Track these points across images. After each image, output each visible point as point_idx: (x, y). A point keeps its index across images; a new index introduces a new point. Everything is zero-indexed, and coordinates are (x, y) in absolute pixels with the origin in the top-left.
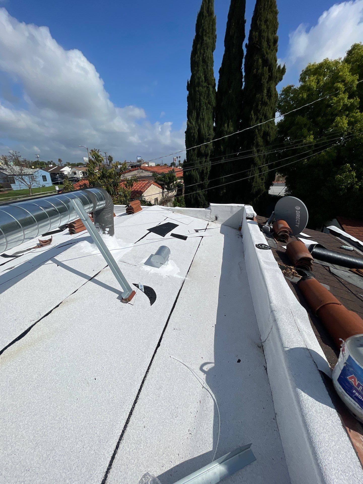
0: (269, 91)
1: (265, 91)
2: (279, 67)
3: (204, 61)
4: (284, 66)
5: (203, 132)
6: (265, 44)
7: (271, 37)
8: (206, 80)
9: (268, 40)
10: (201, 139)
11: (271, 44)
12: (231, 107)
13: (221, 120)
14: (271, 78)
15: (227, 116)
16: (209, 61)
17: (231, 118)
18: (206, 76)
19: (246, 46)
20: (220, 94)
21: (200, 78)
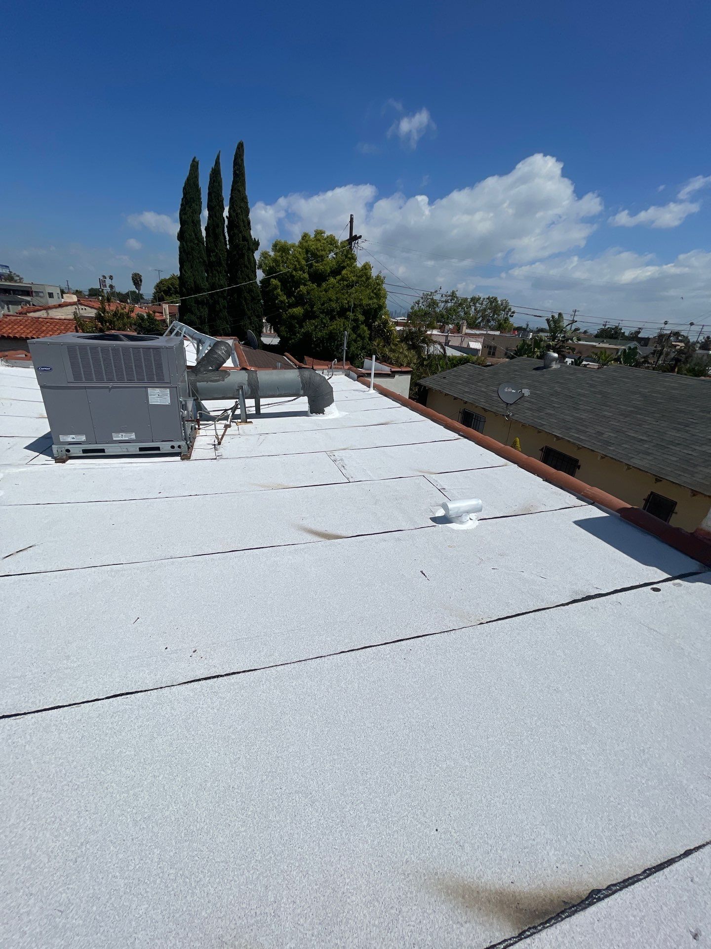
0: (249, 259)
1: (246, 258)
2: (255, 239)
3: (193, 222)
4: (258, 240)
5: (197, 282)
6: (242, 224)
7: (244, 218)
8: (197, 238)
9: (243, 221)
10: (198, 289)
11: (246, 224)
12: (219, 264)
13: (212, 274)
14: (249, 249)
15: (217, 270)
16: (197, 223)
17: (221, 273)
18: (196, 235)
19: (227, 216)
20: (209, 251)
21: (190, 236)
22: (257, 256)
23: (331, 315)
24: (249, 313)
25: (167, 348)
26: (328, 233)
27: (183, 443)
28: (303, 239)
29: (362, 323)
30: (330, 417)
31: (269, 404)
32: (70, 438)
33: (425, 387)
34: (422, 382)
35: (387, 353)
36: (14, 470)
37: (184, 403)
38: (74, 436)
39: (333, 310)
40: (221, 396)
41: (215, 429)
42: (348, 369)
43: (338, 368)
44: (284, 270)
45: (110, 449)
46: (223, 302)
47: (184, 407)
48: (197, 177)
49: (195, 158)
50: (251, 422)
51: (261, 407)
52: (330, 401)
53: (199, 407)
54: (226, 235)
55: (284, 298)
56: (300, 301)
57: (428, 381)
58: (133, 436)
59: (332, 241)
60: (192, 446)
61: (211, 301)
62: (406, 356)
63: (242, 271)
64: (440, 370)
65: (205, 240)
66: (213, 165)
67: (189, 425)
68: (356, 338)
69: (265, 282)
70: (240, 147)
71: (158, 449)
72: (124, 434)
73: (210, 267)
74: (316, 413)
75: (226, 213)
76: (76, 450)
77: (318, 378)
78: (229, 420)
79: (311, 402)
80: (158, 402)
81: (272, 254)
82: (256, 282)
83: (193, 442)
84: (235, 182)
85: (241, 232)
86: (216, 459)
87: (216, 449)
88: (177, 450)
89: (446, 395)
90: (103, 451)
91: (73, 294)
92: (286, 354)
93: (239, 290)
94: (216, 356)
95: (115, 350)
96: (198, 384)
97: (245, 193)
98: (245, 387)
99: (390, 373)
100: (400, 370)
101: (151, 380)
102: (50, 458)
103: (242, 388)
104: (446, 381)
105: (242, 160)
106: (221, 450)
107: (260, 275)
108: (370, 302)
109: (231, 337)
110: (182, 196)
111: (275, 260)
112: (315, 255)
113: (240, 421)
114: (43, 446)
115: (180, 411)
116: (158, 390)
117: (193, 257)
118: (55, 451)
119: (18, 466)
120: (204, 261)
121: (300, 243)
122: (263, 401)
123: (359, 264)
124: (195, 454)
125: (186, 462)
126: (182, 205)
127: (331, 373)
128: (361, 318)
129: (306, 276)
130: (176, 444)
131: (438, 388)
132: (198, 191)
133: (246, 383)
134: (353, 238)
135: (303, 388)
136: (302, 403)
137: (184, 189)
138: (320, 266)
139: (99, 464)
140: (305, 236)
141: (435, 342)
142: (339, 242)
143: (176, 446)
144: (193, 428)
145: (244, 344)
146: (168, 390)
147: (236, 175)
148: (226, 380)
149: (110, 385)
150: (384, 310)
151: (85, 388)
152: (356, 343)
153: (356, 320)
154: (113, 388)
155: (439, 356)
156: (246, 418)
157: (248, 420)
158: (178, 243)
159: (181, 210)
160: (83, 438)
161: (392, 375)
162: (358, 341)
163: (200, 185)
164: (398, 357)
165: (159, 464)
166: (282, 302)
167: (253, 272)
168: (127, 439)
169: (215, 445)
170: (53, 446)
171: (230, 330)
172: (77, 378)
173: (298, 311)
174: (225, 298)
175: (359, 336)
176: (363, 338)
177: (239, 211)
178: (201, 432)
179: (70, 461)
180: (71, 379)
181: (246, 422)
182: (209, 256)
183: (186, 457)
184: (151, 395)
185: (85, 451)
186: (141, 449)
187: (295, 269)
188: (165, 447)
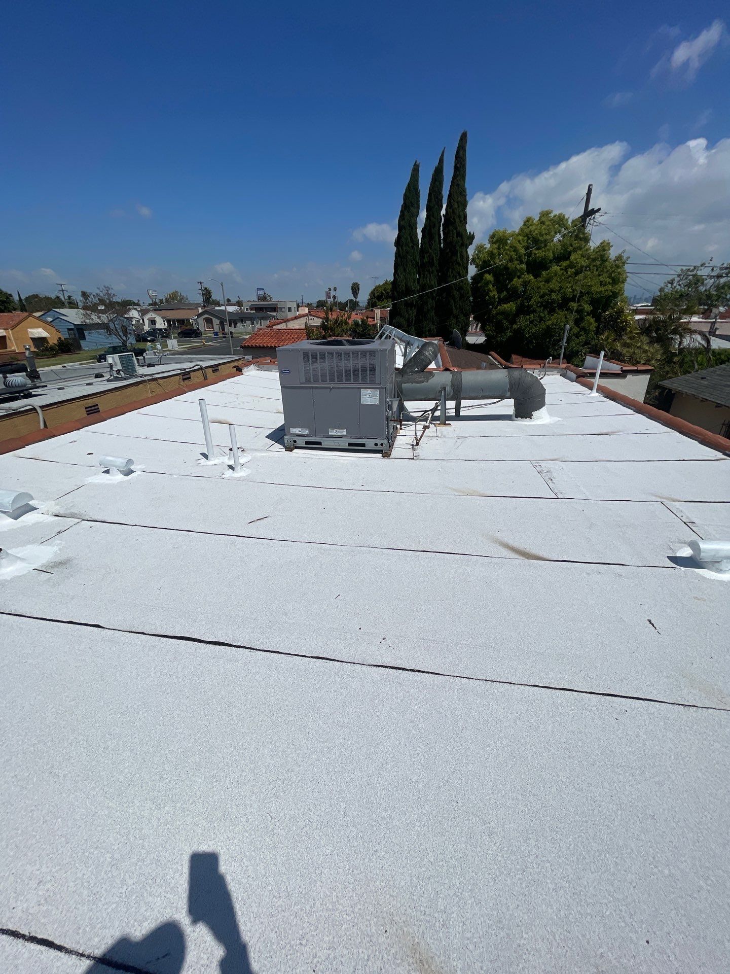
0: (462, 256)
1: (459, 254)
2: (470, 233)
3: (410, 225)
4: (473, 233)
5: (409, 285)
6: (457, 220)
7: (461, 213)
8: (412, 241)
9: (460, 216)
10: (409, 292)
11: (462, 219)
12: (432, 264)
13: (424, 275)
14: (462, 245)
15: (428, 271)
16: (414, 226)
17: (432, 273)
18: (411, 237)
19: (443, 215)
20: (423, 251)
21: (406, 239)
22: (471, 251)
23: (550, 307)
24: (455, 311)
25: (381, 351)
26: (556, 212)
27: (385, 442)
28: (524, 225)
29: (588, 315)
30: (538, 422)
31: (470, 406)
32: (297, 431)
33: (670, 390)
34: (666, 383)
35: (619, 348)
36: (259, 454)
37: (390, 403)
38: (300, 429)
39: (553, 301)
40: (423, 397)
41: (415, 430)
42: (565, 369)
43: (552, 367)
44: (499, 262)
45: (326, 443)
46: (431, 303)
47: (390, 407)
48: (417, 181)
49: (416, 162)
50: (450, 424)
51: (461, 409)
52: (541, 404)
53: (402, 408)
54: (442, 233)
55: (494, 293)
56: (513, 295)
57: (676, 383)
58: (345, 432)
59: (560, 221)
60: (393, 445)
61: (420, 303)
62: (646, 352)
63: (454, 269)
64: (696, 367)
65: (420, 242)
66: (436, 163)
67: (392, 424)
68: (579, 332)
69: (477, 278)
70: (464, 137)
71: (364, 445)
72: (337, 430)
73: (422, 268)
74: (522, 417)
75: (443, 212)
76: (301, 442)
77: (529, 379)
78: (429, 421)
79: (516, 405)
80: (368, 402)
81: (488, 246)
82: (467, 280)
83: (393, 441)
84: (454, 177)
85: (456, 228)
86: (413, 459)
87: (414, 449)
88: (379, 448)
89: (704, 400)
90: (320, 443)
91: (306, 307)
92: (491, 353)
93: (448, 290)
94: (423, 357)
95: (339, 353)
96: (404, 385)
97: (464, 185)
98: (448, 389)
99: (620, 372)
100: (635, 368)
101: (364, 380)
102: (282, 447)
103: (444, 389)
104: (705, 382)
105: (465, 151)
106: (419, 451)
107: (472, 270)
108: (602, 289)
109: (436, 338)
110: (402, 202)
111: (491, 254)
112: (536, 241)
113: (439, 422)
114: (278, 436)
115: (386, 411)
116: (369, 391)
117: (407, 261)
118: (286, 442)
119: (261, 451)
120: (417, 263)
121: (521, 229)
122: (464, 403)
123: (594, 244)
124: (395, 452)
125: (386, 460)
126: (401, 212)
127: (543, 373)
128: (588, 308)
129: (524, 266)
130: (379, 442)
131: (692, 392)
132: (417, 194)
133: (450, 384)
134: (589, 213)
135: (510, 390)
136: (507, 406)
137: (405, 195)
138: (539, 253)
139: (316, 455)
140: (528, 222)
141: (694, 332)
142: (570, 222)
143: (379, 444)
144: (395, 427)
145: (448, 344)
146: (378, 391)
147: (456, 169)
148: (430, 381)
149: (332, 385)
150: (620, 297)
151: (312, 388)
152: (578, 338)
153: (579, 312)
154: (333, 388)
155: (696, 349)
156: (445, 420)
157: (447, 422)
158: (395, 248)
159: (400, 217)
160: (306, 432)
161: (623, 374)
162: (582, 335)
163: (420, 187)
164: (634, 353)
165: (362, 459)
166: (494, 298)
167: (464, 269)
168: (340, 434)
169: (413, 445)
170: (285, 437)
171: (435, 330)
172: (308, 380)
173: (510, 307)
174: (433, 298)
175: (583, 329)
176: (587, 332)
177: (457, 207)
178: (402, 432)
179: (296, 451)
180: (303, 380)
181: (445, 424)
182: (422, 257)
183: (386, 454)
184: (363, 395)
185: (307, 443)
186: (350, 445)
187: (511, 260)
188: (370, 444)
